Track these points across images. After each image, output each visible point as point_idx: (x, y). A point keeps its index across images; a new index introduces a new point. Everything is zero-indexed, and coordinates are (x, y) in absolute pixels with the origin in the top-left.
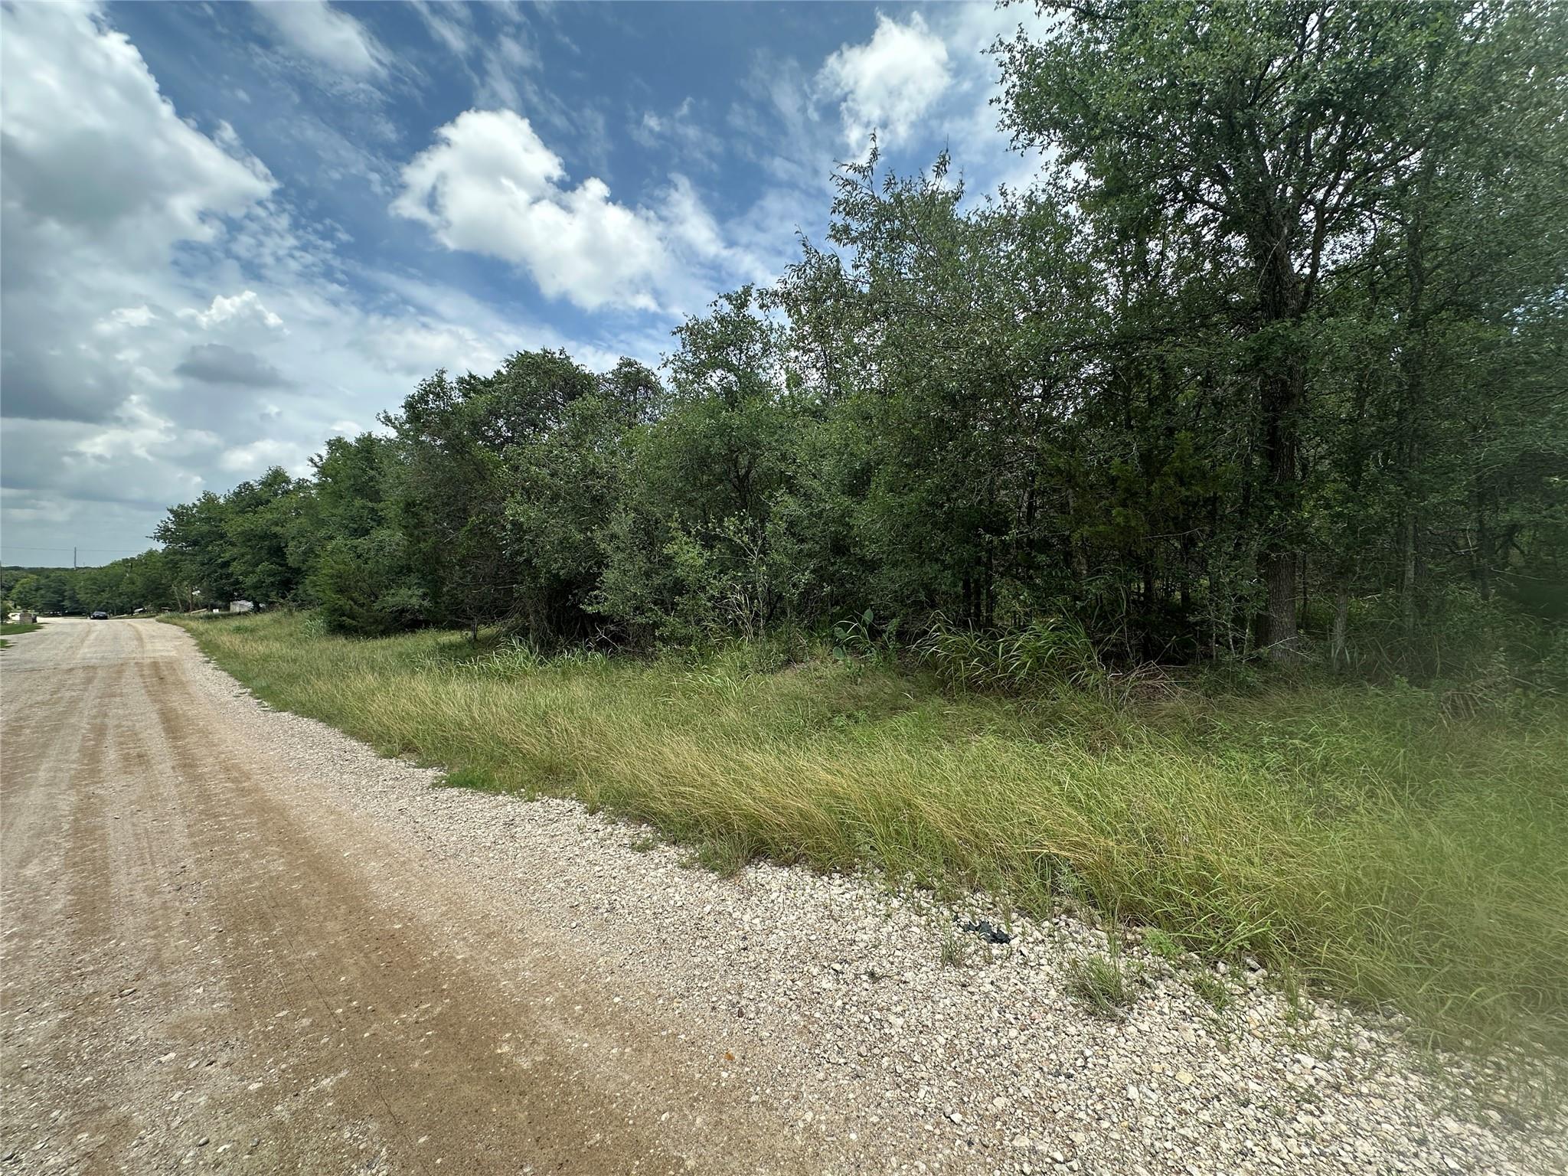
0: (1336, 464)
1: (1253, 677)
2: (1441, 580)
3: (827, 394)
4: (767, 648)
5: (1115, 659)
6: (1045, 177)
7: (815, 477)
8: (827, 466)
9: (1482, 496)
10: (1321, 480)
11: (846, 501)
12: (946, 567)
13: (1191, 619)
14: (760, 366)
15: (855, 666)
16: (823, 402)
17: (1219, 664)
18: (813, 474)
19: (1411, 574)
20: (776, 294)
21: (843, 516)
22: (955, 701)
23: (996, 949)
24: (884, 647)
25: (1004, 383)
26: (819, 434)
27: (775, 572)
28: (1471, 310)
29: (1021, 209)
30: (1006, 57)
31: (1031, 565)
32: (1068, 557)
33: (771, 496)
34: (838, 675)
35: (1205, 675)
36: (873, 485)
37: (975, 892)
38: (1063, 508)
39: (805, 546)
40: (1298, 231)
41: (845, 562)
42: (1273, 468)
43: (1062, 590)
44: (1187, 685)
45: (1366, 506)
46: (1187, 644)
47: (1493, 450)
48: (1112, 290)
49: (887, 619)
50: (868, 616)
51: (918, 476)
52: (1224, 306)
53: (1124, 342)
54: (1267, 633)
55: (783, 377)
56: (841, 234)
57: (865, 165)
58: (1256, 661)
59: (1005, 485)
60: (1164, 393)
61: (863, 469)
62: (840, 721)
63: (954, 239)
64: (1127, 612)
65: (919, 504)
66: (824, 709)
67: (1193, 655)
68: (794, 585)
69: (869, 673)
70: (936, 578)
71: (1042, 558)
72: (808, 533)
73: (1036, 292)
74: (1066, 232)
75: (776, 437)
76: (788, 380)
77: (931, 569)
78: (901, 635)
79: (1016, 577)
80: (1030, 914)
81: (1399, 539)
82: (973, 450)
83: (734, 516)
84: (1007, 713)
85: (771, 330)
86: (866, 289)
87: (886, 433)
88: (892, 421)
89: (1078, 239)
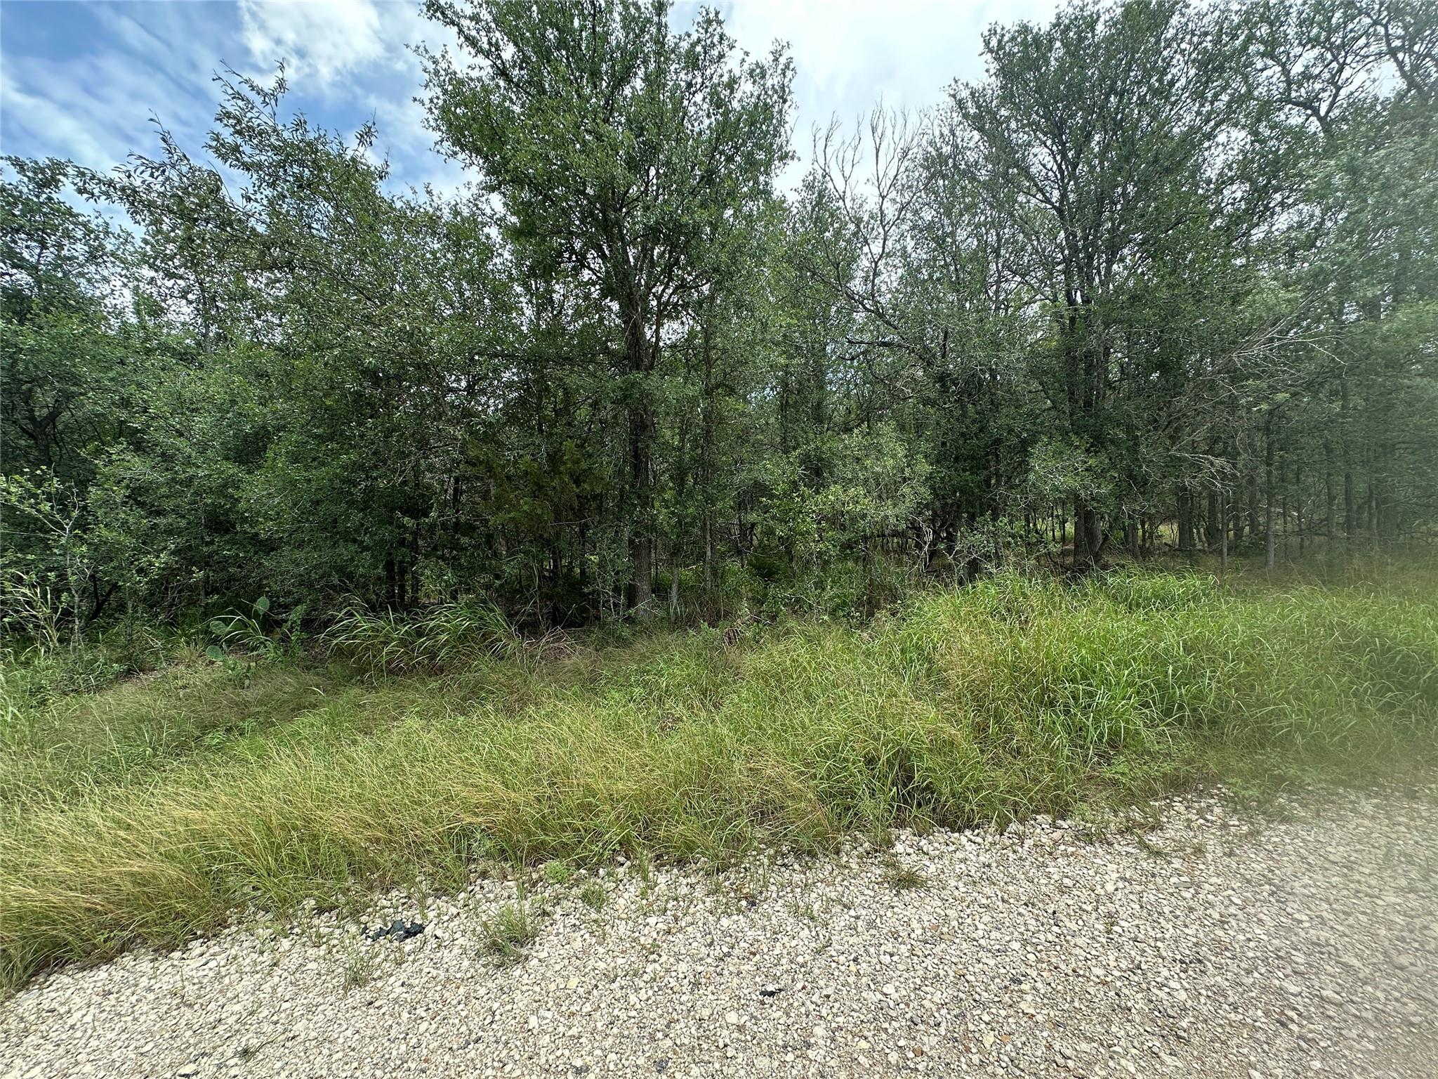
0: (671, 477)
1: (626, 632)
2: (723, 556)
3: (205, 335)
4: (87, 657)
5: (530, 628)
6: (466, 194)
7: (181, 435)
8: (201, 423)
9: (741, 506)
10: (663, 490)
11: (232, 469)
12: (366, 549)
13: (586, 590)
14: (82, 275)
15: (242, 665)
16: (199, 344)
17: (605, 624)
18: (177, 431)
19: (709, 553)
20: (111, 183)
21: (225, 486)
22: (374, 688)
23: (409, 945)
24: (285, 639)
25: (427, 372)
26: (187, 381)
27: (102, 553)
28: (731, 391)
29: (447, 215)
30: (431, 67)
31: (456, 546)
32: (490, 539)
33: (98, 452)
34: (214, 681)
35: (597, 633)
36: (270, 454)
37: (388, 891)
38: (485, 496)
39: (161, 521)
40: (647, 310)
41: (228, 542)
42: (636, 477)
43: (483, 569)
44: (584, 644)
45: (686, 508)
46: (583, 610)
47: (742, 477)
48: (528, 312)
49: (287, 608)
50: (262, 605)
51: (332, 450)
52: (606, 350)
53: (534, 360)
54: (635, 597)
55: (126, 299)
56: (229, 153)
57: (266, 90)
58: (630, 620)
59: (431, 468)
60: (566, 408)
61: (257, 434)
62: (212, 739)
63: (376, 215)
64: (540, 587)
65: (330, 480)
66: (189, 727)
67: (586, 619)
68: (141, 571)
69: (263, 673)
70: (352, 560)
71: (465, 540)
72: (168, 505)
73: (462, 294)
74: (487, 251)
75: (111, 375)
76: (137, 304)
77: (345, 551)
78: (307, 624)
79: (443, 558)
80: (446, 893)
81: (703, 528)
82: (394, 430)
83: (22, 474)
84: (431, 693)
85: (107, 233)
86: (261, 229)
87: (289, 395)
88: (297, 384)
89: (497, 260)
